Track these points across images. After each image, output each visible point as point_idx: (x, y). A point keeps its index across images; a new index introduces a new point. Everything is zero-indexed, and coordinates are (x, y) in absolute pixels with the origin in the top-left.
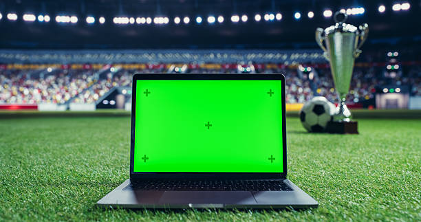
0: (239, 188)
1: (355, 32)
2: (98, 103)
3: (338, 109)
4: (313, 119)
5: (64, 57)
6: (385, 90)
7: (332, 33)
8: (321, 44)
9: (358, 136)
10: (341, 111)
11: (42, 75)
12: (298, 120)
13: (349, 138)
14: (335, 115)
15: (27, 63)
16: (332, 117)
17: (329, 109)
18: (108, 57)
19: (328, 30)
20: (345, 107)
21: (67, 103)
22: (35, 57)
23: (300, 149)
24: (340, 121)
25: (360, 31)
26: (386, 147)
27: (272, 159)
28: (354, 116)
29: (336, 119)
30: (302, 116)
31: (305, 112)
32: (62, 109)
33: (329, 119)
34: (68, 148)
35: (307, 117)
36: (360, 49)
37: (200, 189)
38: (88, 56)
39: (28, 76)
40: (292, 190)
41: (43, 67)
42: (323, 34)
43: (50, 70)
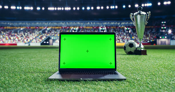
0: (99, 74)
1: (145, 15)
2: (41, 42)
3: (139, 45)
4: (129, 49)
5: (28, 24)
6: (161, 37)
7: (137, 15)
8: (132, 19)
9: (147, 56)
10: (140, 46)
11: (18, 31)
12: (123, 50)
13: (143, 57)
14: (138, 47)
15: (12, 26)
16: (136, 48)
17: (135, 45)
18: (46, 24)
19: (135, 14)
20: (141, 44)
21: (29, 43)
22: (16, 24)
23: (123, 61)
24: (140, 50)
25: (147, 14)
26: (156, 60)
27: (111, 63)
28: (145, 48)
29: (138, 49)
30: (125, 48)
31: (126, 46)
32: (27, 45)
33: (135, 49)
34: (33, 60)
35: (126, 48)
36: (147, 22)
37: (84, 74)
38: (38, 23)
39: (13, 31)
40: (118, 74)
41: (19, 28)
42: (133, 16)
43: (22, 29)
